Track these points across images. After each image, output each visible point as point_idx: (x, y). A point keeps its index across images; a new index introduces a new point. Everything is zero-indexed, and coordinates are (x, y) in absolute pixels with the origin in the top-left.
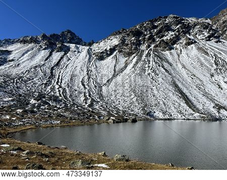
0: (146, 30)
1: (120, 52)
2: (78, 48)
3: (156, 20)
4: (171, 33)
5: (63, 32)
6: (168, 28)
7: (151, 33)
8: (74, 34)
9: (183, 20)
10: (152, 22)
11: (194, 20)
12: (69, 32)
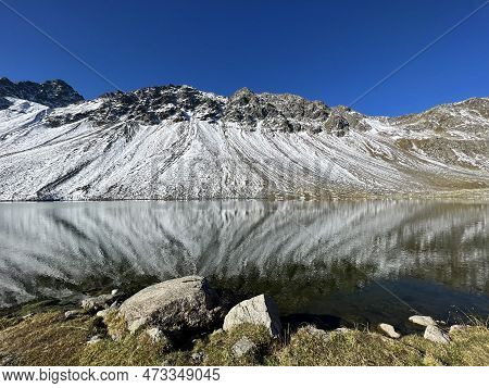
0: (142, 98)
1: (91, 119)
2: (27, 106)
3: (165, 88)
4: (170, 106)
5: (49, 82)
6: (171, 99)
7: (148, 102)
8: (70, 87)
9: (198, 93)
10: (158, 90)
11: (210, 95)
12: (60, 82)
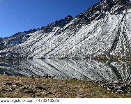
1: (69, 29)
2: (56, 29)
4: (97, 12)
5: (66, 17)
8: (71, 17)
